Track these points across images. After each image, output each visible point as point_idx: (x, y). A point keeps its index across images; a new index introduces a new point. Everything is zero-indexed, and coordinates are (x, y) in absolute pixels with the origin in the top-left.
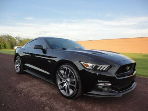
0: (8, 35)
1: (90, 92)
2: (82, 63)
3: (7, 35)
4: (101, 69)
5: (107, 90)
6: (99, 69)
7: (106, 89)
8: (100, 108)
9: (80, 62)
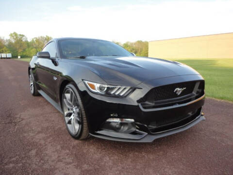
0: (47, 36)
1: (98, 132)
2: (86, 82)
3: (45, 37)
4: (117, 94)
5: (128, 129)
6: (114, 94)
7: (126, 128)
8: (116, 157)
9: (83, 80)
